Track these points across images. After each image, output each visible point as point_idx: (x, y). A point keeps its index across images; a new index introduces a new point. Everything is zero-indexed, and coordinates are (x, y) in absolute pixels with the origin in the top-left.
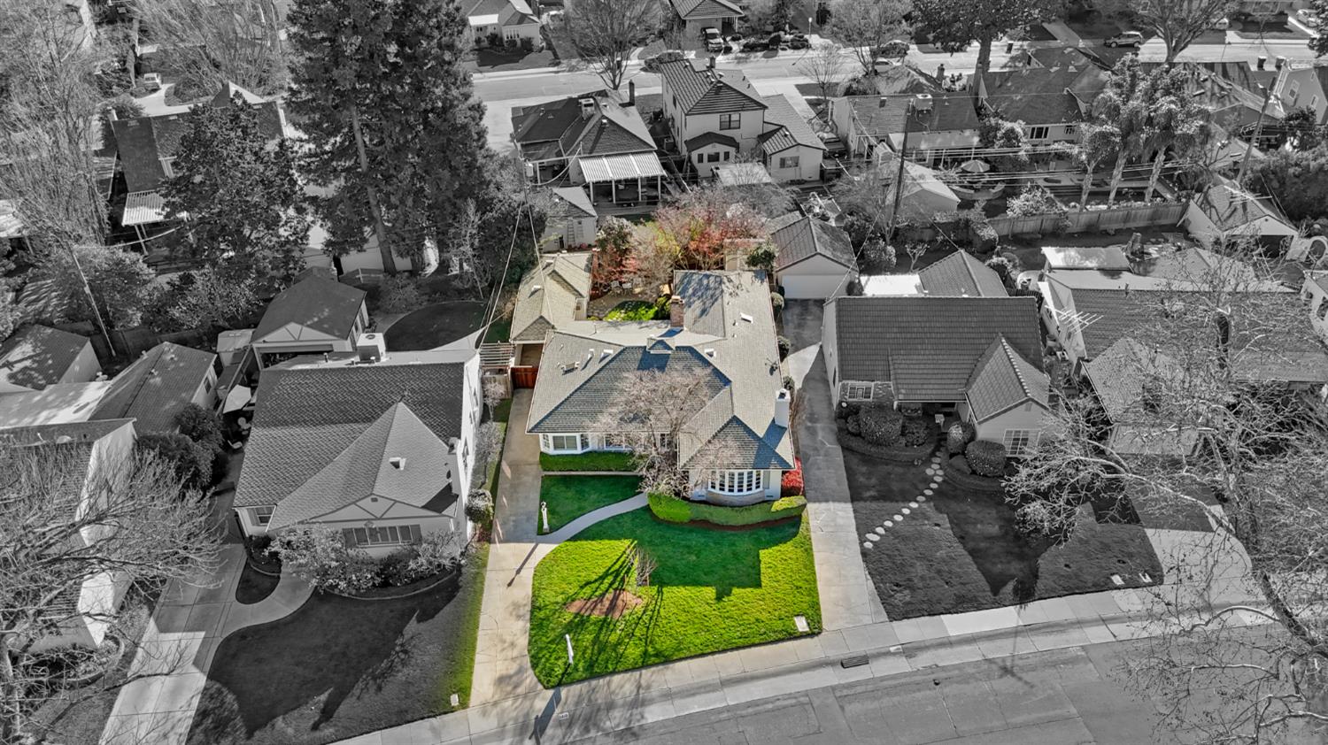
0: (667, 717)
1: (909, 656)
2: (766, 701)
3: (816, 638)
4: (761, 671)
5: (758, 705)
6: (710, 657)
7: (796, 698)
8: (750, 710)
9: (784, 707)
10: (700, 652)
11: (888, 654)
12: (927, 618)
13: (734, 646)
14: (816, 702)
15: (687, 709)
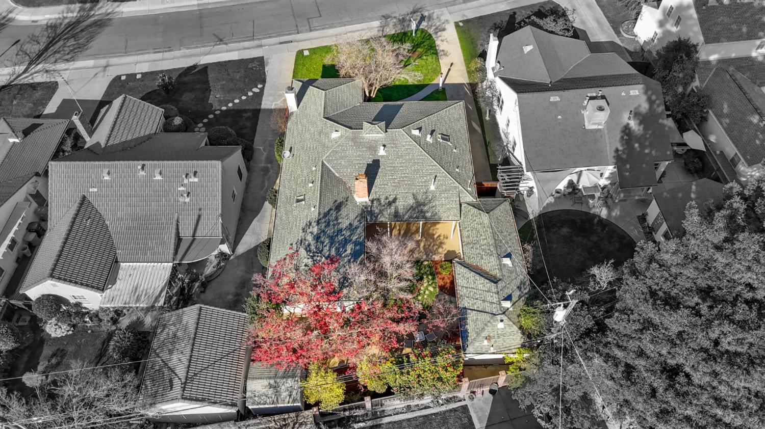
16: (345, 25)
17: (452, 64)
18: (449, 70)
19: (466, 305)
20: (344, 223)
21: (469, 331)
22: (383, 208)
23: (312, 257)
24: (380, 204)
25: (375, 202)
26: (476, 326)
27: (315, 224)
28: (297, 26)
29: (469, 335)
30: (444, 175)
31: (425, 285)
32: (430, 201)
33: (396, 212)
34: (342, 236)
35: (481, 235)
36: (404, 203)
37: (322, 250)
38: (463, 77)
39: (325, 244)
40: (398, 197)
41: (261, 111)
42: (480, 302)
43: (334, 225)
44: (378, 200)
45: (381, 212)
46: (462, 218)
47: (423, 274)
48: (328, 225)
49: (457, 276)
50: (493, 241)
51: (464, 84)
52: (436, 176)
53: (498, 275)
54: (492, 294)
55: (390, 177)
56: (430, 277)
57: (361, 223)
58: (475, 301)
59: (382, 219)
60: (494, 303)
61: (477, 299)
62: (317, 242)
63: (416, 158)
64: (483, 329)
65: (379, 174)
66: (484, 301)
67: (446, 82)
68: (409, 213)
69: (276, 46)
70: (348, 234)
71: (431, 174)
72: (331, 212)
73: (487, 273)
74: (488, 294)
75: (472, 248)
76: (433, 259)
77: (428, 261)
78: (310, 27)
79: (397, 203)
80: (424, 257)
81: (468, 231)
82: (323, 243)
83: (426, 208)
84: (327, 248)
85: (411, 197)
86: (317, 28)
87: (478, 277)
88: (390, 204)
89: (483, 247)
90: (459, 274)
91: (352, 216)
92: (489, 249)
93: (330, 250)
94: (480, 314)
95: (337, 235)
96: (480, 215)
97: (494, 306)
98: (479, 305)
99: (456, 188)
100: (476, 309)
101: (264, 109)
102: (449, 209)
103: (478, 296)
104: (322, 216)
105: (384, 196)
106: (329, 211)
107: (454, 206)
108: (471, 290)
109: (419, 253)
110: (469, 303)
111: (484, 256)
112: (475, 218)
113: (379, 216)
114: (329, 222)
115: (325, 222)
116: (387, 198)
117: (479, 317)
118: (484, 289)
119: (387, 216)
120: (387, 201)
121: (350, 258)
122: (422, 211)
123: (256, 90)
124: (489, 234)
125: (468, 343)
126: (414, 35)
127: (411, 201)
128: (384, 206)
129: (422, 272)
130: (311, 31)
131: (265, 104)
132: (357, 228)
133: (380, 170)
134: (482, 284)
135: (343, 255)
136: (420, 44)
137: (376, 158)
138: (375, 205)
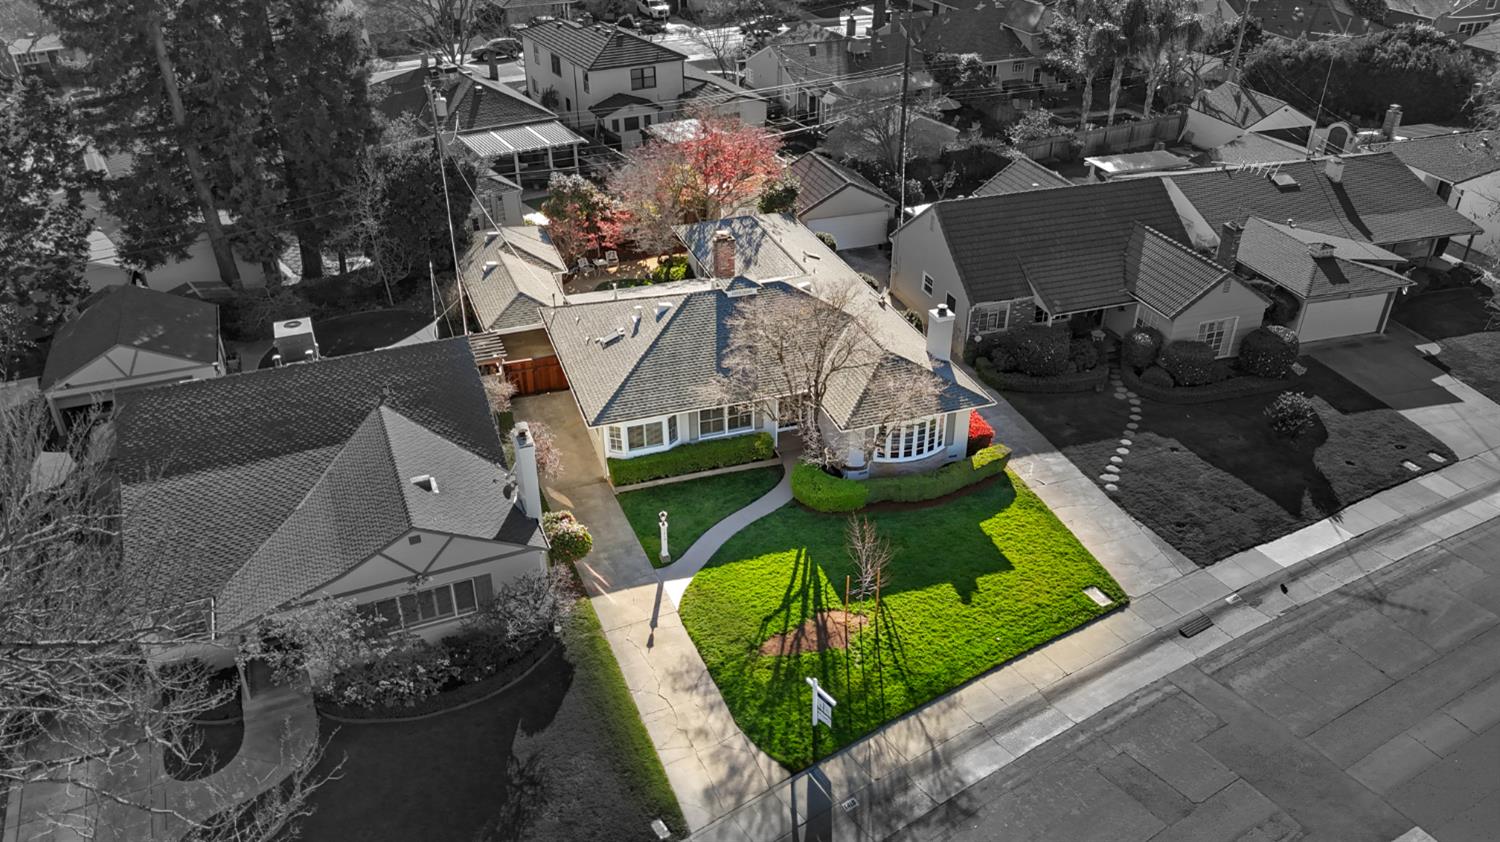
0: (1003, 764)
1: (1255, 604)
2: (1123, 704)
3: (1127, 610)
4: (1087, 669)
5: (1116, 713)
6: (1007, 668)
7: (1157, 690)
8: (1111, 722)
9: (1153, 705)
10: (990, 665)
11: (1227, 607)
12: (1242, 554)
13: (1031, 645)
14: (1189, 687)
15: (1025, 744)
17: (650, 644)
18: (654, 624)
51: (610, 591)
67: (656, 585)
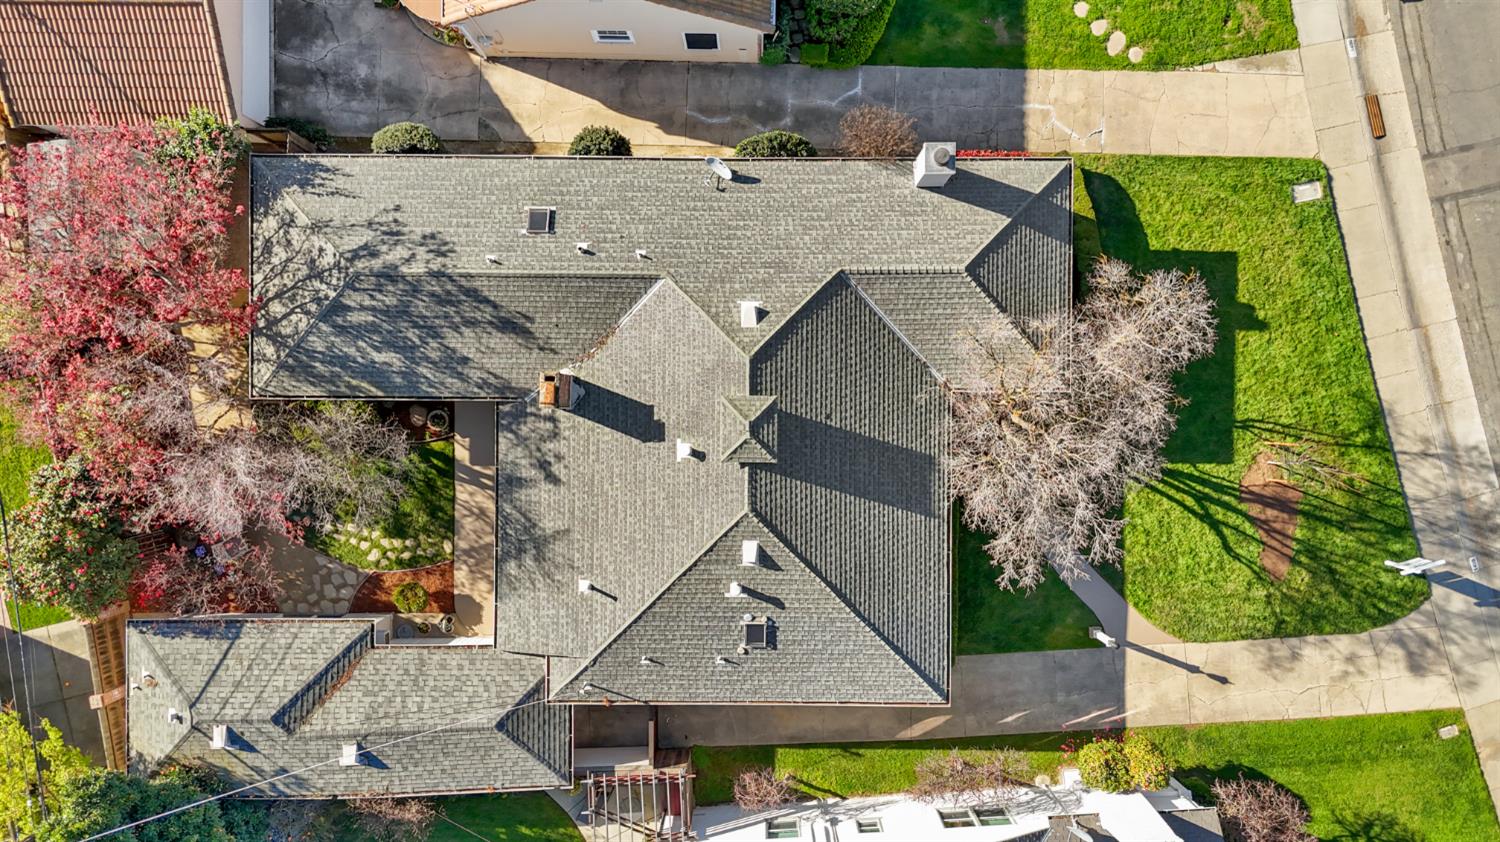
0: (1476, 411)
1: (1365, 30)
3: (1333, 174)
6: (1370, 342)
9: (1462, 235)
11: (1360, 61)
14: (1454, 187)
16: (1464, 320)
17: (1224, 681)
18: (1194, 669)
19: (244, 640)
20: (464, 343)
21: (177, 640)
22: (533, 447)
23: (337, 265)
24: (543, 439)
25: (549, 425)
26: (184, 657)
27: (435, 267)
28: (1464, 149)
29: (167, 640)
30: (619, 621)
31: (385, 543)
32: (548, 575)
33: (521, 482)
34: (420, 337)
35: (435, 700)
36: (544, 503)
37: (356, 290)
38: (1152, 712)
39: (379, 296)
40: (562, 489)
41: (1018, 71)
42: (239, 674)
43: (446, 316)
44: (555, 435)
45: (522, 441)
46: (506, 656)
47: (416, 538)
48: (440, 300)
49: (331, 625)
50: (406, 727)
51: (1121, 708)
52: (615, 599)
53: (307, 728)
54: (249, 706)
55: (616, 470)
56: (406, 555)
57: (480, 388)
58: (246, 663)
59: (504, 441)
60: (223, 708)
61: (250, 668)
62: (377, 276)
63: (666, 547)
64: (169, 674)
65: (626, 438)
66: (238, 685)
67: (1130, 652)
68: (518, 516)
69: (1358, 83)
70: (434, 355)
71: (621, 584)
72: (489, 309)
73: (320, 700)
74: (252, 697)
75: (407, 673)
76: (456, 565)
77: (453, 553)
78: (1455, 196)
79: (545, 486)
80: (463, 545)
81: (461, 667)
82: (380, 291)
83: (529, 561)
84: (367, 302)
85: (560, 525)
86: (1452, 223)
87: (308, 676)
88: (543, 466)
89: (399, 699)
90: (333, 631)
91: (495, 364)
92: (386, 716)
93: (363, 308)
94: (208, 669)
95: (416, 326)
96: (499, 706)
97: (216, 708)
98: (233, 670)
99: (584, 649)
100: (225, 662)
101: (1024, 80)
102: (524, 624)
103: (256, 672)
104: (463, 282)
105: (564, 451)
106: (487, 301)
107: (533, 639)
108: (280, 657)
109: (475, 532)
110: (247, 647)
111: (369, 699)
112: (493, 689)
113: (510, 435)
114: (450, 303)
115: (449, 293)
116: (559, 457)
117: (200, 668)
118: (269, 689)
119: (510, 458)
120: (552, 460)
121: (360, 360)
122: (521, 551)
123: (1117, 43)
124: (431, 722)
125: (149, 636)
126: (1389, 563)
127: (548, 524)
128: (539, 450)
129: (422, 537)
130: (1438, 201)
131: (1048, 83)
132: (460, 376)
133: (635, 442)
134: (285, 685)
135: (361, 343)
136: (1336, 583)
137: (669, 432)
138: (541, 425)
